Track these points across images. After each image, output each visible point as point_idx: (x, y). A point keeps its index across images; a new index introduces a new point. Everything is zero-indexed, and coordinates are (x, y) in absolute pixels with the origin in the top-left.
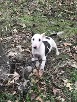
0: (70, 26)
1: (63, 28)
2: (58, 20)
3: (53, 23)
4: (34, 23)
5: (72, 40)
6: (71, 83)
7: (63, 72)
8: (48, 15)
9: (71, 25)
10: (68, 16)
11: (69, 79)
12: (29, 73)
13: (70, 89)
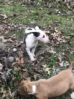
0: (48, 14)
1: (42, 17)
2: (37, 9)
3: (33, 12)
4: (15, 13)
5: (50, 28)
6: (49, 67)
7: (42, 58)
8: (27, 4)
9: (49, 12)
10: (46, 4)
11: (47, 64)
12: (11, 63)
13: (49, 73)
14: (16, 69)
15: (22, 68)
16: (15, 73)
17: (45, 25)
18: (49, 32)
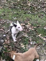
0: (24, 14)
1: (20, 15)
2: (17, 11)
3: (15, 12)
4: (4, 14)
5: (25, 22)
6: (24, 45)
7: (20, 39)
10: (23, 8)
11: (23, 43)
12: (2, 43)
13: (24, 48)
14: (5, 46)
15: (9, 46)
16: (5, 49)
17: (22, 20)
18: (24, 24)
